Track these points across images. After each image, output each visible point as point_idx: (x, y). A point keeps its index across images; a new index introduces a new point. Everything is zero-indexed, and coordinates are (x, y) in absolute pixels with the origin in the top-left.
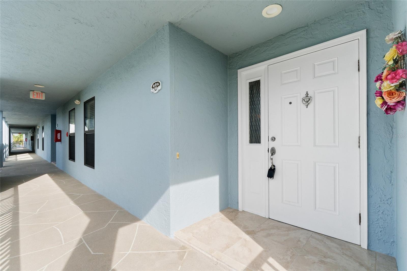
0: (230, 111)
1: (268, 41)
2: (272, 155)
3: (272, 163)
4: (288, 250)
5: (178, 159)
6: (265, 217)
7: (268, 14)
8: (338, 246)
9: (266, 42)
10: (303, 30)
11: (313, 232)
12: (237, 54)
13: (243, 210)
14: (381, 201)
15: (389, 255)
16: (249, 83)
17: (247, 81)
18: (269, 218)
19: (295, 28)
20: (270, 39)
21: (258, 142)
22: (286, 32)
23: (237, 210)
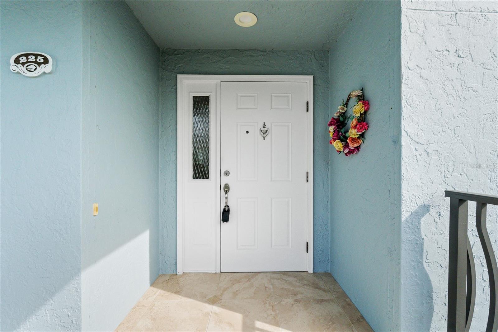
0: (163, 132)
1: (222, 51)
2: (226, 193)
3: (226, 203)
4: (265, 304)
5: (95, 216)
6: (216, 272)
7: (240, 21)
8: (295, 279)
9: (220, 51)
10: (261, 54)
11: (269, 272)
12: (175, 51)
13: (183, 273)
14: (321, 228)
15: (326, 272)
16: (193, 97)
17: (191, 94)
18: (221, 272)
19: (254, 49)
20: (224, 49)
21: (205, 176)
22: (244, 49)
23: (175, 275)
